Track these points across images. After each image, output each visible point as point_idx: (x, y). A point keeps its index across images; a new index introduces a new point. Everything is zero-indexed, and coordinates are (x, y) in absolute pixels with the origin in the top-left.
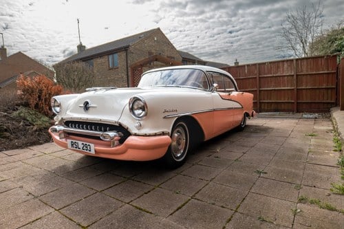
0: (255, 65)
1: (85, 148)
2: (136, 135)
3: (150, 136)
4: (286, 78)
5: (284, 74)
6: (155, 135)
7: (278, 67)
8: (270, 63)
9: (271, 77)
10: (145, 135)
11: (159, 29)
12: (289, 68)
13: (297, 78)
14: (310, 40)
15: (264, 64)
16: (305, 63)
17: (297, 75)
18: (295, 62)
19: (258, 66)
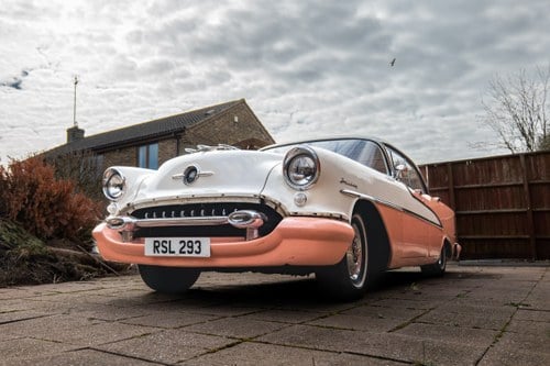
0: (444, 165)
1: (186, 249)
2: (296, 215)
3: (322, 217)
4: (508, 190)
5: (503, 184)
6: (330, 217)
7: (490, 170)
8: (475, 161)
9: (478, 188)
10: (315, 216)
11: (243, 101)
12: (513, 171)
13: (530, 190)
14: (539, 131)
15: (463, 162)
16: (543, 161)
17: (530, 185)
18: (522, 159)
19: (450, 168)
